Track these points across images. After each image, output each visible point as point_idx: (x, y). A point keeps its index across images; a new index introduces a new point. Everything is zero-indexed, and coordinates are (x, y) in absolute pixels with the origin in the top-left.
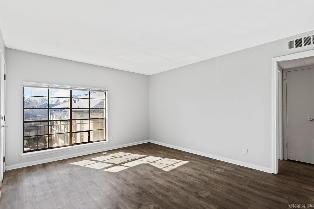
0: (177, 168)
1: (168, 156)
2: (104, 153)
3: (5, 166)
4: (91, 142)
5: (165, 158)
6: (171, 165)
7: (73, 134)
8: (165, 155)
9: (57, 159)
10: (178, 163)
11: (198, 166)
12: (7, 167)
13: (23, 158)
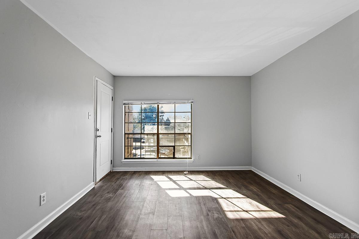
0: (251, 219)
1: (257, 197)
2: (185, 173)
3: (113, 167)
4: (176, 158)
5: (248, 197)
6: (247, 211)
7: (160, 147)
8: (254, 193)
9: (146, 169)
10: (261, 212)
11: (294, 229)
12: (114, 168)
13: (123, 163)
